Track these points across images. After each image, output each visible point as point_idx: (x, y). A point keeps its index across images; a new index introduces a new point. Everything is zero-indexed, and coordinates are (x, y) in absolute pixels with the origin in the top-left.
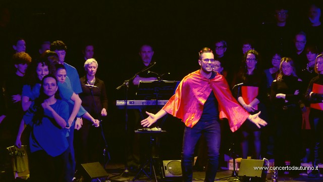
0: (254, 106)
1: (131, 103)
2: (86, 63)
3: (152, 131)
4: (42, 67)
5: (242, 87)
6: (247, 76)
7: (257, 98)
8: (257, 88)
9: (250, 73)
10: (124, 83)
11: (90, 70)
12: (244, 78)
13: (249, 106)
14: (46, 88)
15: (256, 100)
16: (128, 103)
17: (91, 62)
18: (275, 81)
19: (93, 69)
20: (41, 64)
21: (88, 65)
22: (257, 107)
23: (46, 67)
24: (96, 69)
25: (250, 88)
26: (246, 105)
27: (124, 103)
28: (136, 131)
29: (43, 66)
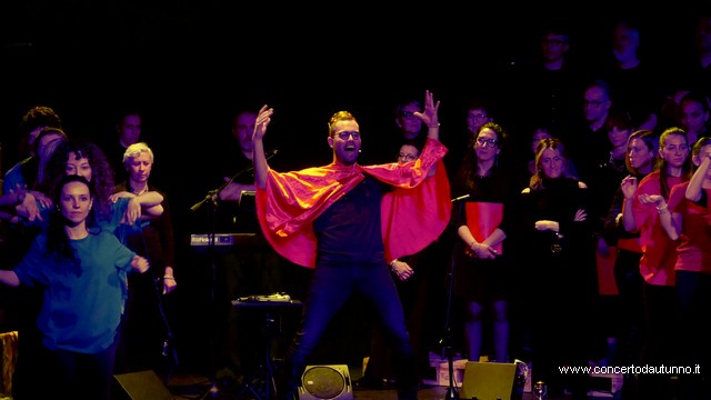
0: (494, 246)
1: (222, 239)
2: (127, 154)
3: (269, 302)
4: (74, 162)
5: (467, 204)
6: (477, 179)
7: (500, 227)
8: (500, 206)
9: (483, 173)
10: (208, 197)
11: (137, 169)
12: (471, 184)
13: (484, 245)
14: (69, 205)
15: (498, 233)
16: (216, 240)
17: (139, 150)
18: (527, 190)
19: (143, 167)
20: (72, 156)
21: (131, 158)
22: (500, 247)
23: (84, 161)
24: (149, 165)
25: (484, 205)
26: (477, 243)
27: (207, 240)
28: (234, 302)
29: (78, 158)
